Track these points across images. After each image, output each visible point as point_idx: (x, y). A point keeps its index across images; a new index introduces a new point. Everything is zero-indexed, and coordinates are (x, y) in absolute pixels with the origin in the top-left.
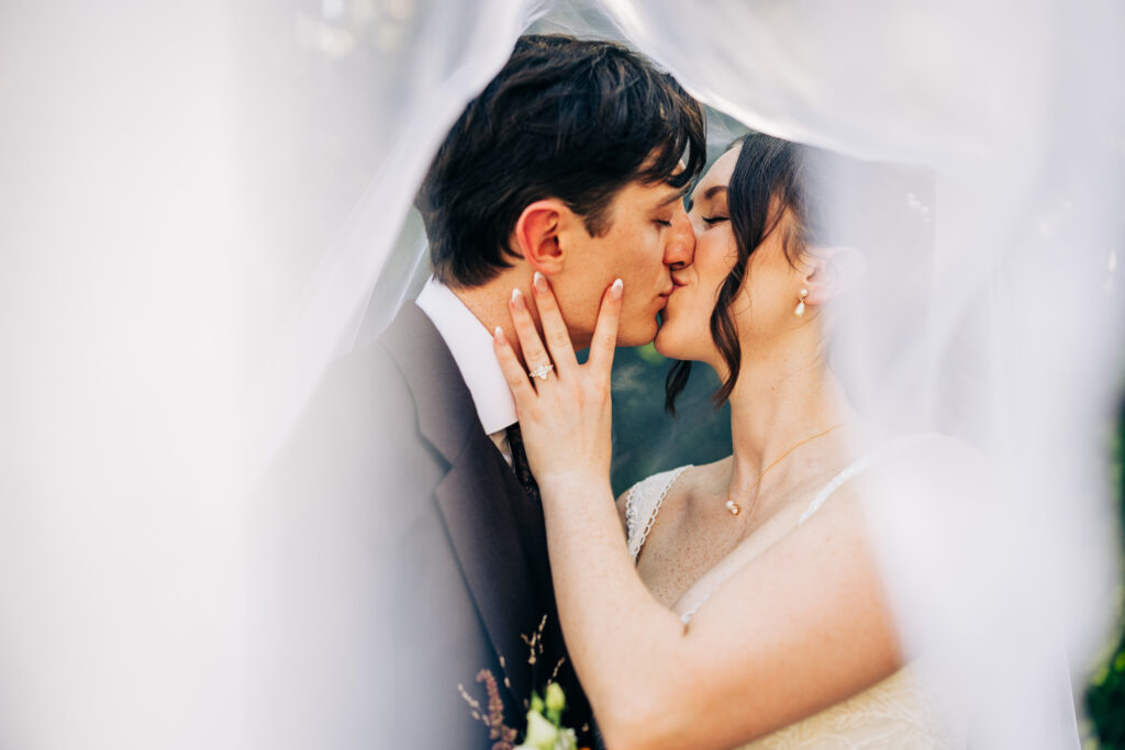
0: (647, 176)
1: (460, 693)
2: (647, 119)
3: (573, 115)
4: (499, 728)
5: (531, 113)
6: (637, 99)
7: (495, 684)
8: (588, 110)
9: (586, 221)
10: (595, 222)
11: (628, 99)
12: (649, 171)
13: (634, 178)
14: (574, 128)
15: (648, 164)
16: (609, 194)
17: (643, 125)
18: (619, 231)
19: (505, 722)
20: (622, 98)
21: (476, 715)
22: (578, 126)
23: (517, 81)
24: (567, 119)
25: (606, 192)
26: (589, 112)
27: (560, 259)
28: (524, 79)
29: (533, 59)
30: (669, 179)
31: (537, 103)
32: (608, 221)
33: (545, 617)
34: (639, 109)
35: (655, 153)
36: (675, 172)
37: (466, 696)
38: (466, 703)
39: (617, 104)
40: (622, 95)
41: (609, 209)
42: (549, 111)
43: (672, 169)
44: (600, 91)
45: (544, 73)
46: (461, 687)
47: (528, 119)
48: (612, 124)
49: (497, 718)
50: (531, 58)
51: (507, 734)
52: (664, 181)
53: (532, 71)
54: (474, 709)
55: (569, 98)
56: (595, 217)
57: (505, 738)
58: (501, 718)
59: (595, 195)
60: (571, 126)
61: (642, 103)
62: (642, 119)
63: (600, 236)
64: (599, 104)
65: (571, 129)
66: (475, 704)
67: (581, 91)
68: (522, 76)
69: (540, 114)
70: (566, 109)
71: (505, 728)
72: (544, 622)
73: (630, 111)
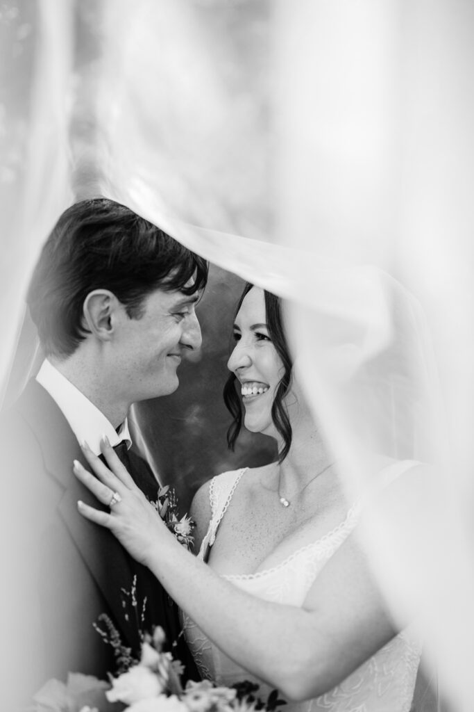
0: (167, 286)
1: (94, 629)
2: (168, 250)
3: (121, 243)
4: (120, 648)
5: (94, 241)
6: (163, 238)
7: (111, 622)
8: (130, 242)
9: (126, 308)
10: (133, 310)
11: (157, 238)
12: (169, 283)
13: (159, 287)
14: (120, 251)
15: (168, 279)
16: (143, 295)
17: (165, 253)
18: (150, 317)
19: (123, 644)
20: (152, 237)
21: (106, 641)
22: (123, 251)
23: (87, 222)
24: (117, 246)
25: (141, 293)
26: (131, 243)
27: (110, 332)
28: (91, 221)
29: (99, 210)
30: (182, 289)
31: (98, 236)
32: (141, 310)
33: (135, 577)
34: (164, 244)
35: (175, 272)
36: (187, 286)
37: (98, 630)
38: (99, 634)
39: (149, 239)
40: (153, 235)
41: (142, 304)
42: (106, 241)
43: (184, 283)
44: (139, 231)
45: (105, 219)
46: (95, 625)
47: (92, 245)
48: (144, 251)
49: (117, 642)
50: (97, 209)
51: (124, 651)
52: (179, 290)
53: (97, 217)
54: (104, 637)
55: (119, 234)
56: (133, 307)
57: (124, 654)
58: (120, 641)
59: (133, 294)
60: (119, 249)
61: (166, 241)
62: (165, 250)
63: (137, 319)
64: (137, 238)
65: (118, 252)
66: (104, 634)
67: (127, 231)
68: (91, 219)
69: (100, 242)
70: (116, 240)
71: (123, 648)
72: (135, 579)
73: (157, 245)
